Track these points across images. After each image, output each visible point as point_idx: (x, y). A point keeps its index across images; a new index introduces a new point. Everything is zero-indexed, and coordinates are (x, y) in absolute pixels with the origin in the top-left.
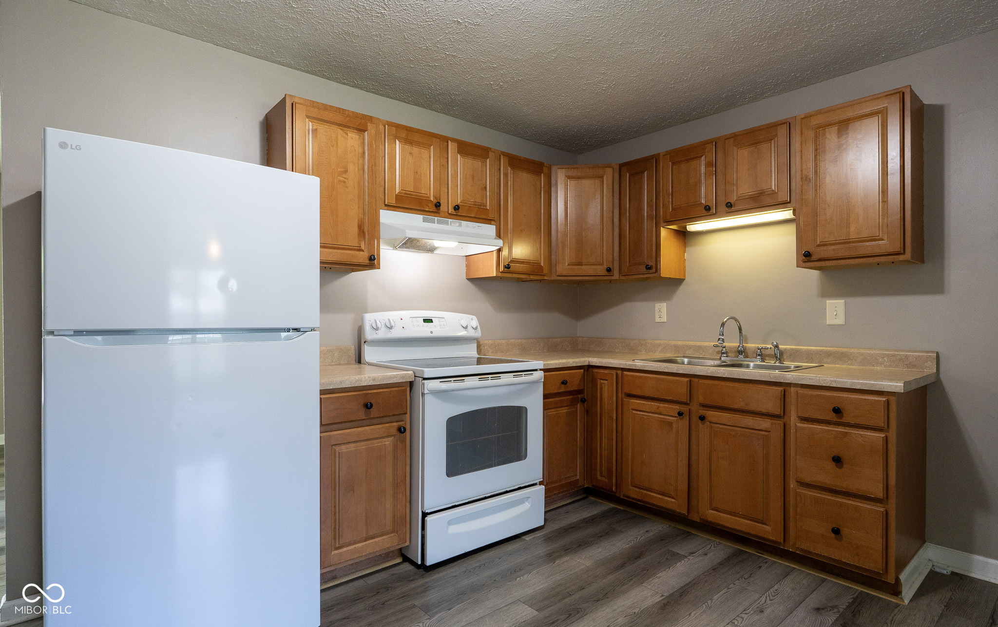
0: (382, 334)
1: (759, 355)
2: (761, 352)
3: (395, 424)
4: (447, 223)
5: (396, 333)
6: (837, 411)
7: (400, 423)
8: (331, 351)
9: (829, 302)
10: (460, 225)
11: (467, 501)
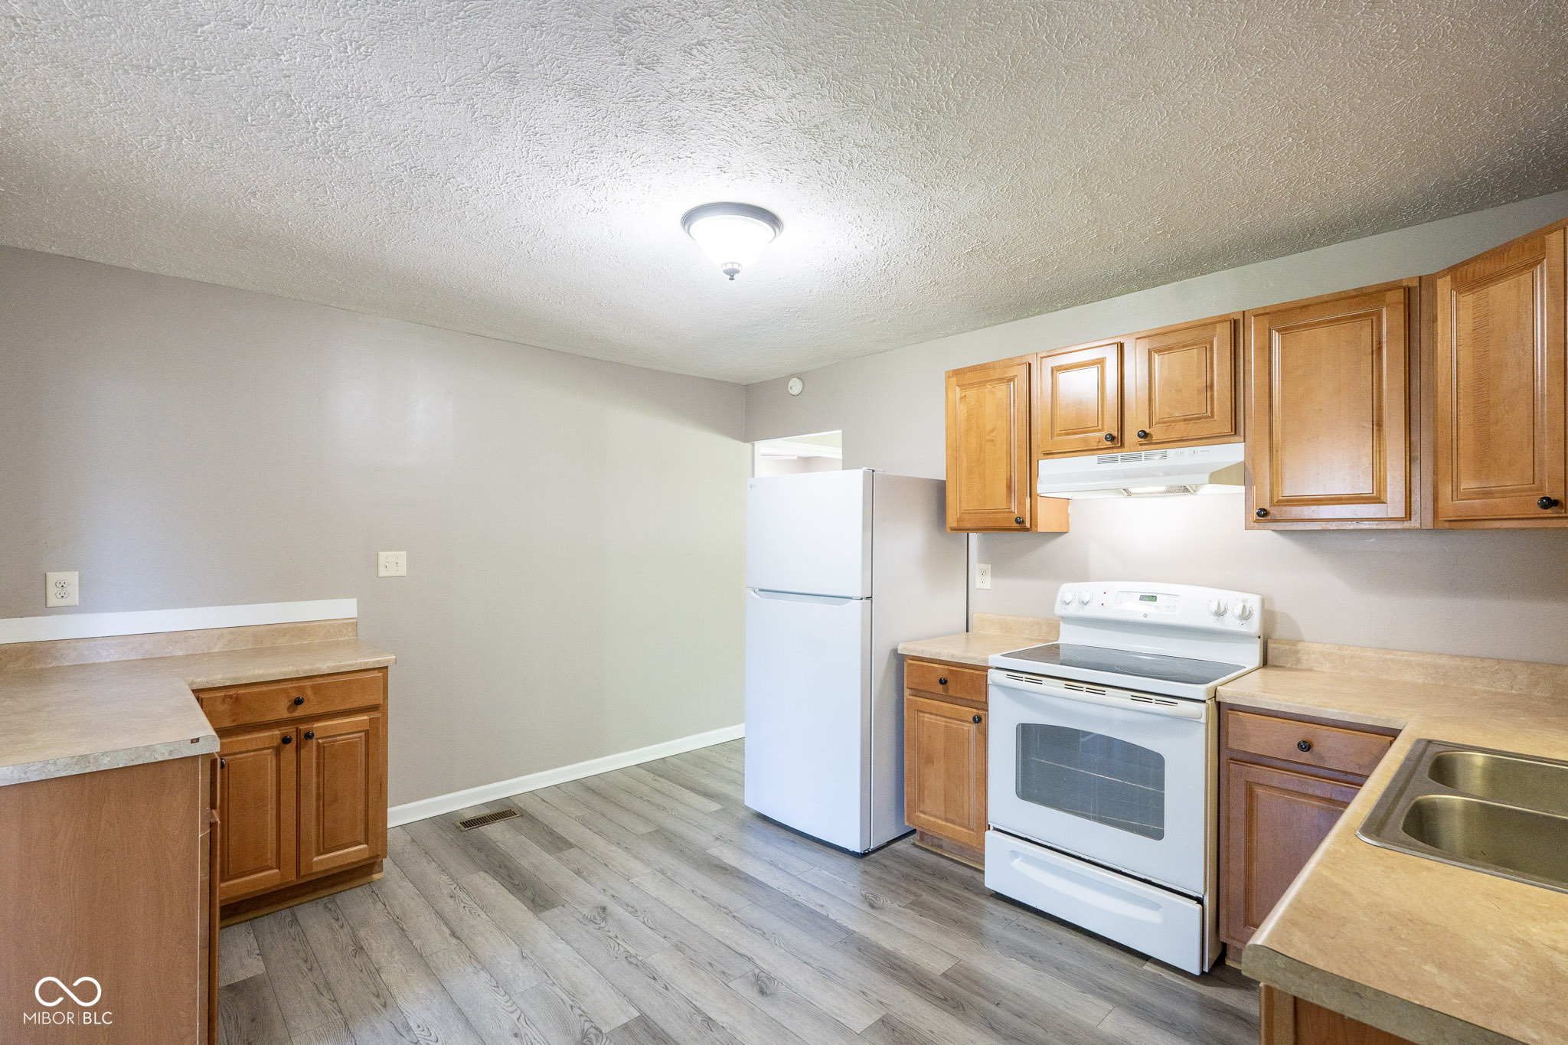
0: (1072, 611)
3: (975, 711)
4: (1138, 458)
5: (1089, 612)
7: (981, 712)
8: (1038, 623)
10: (1165, 457)
11: (1049, 845)
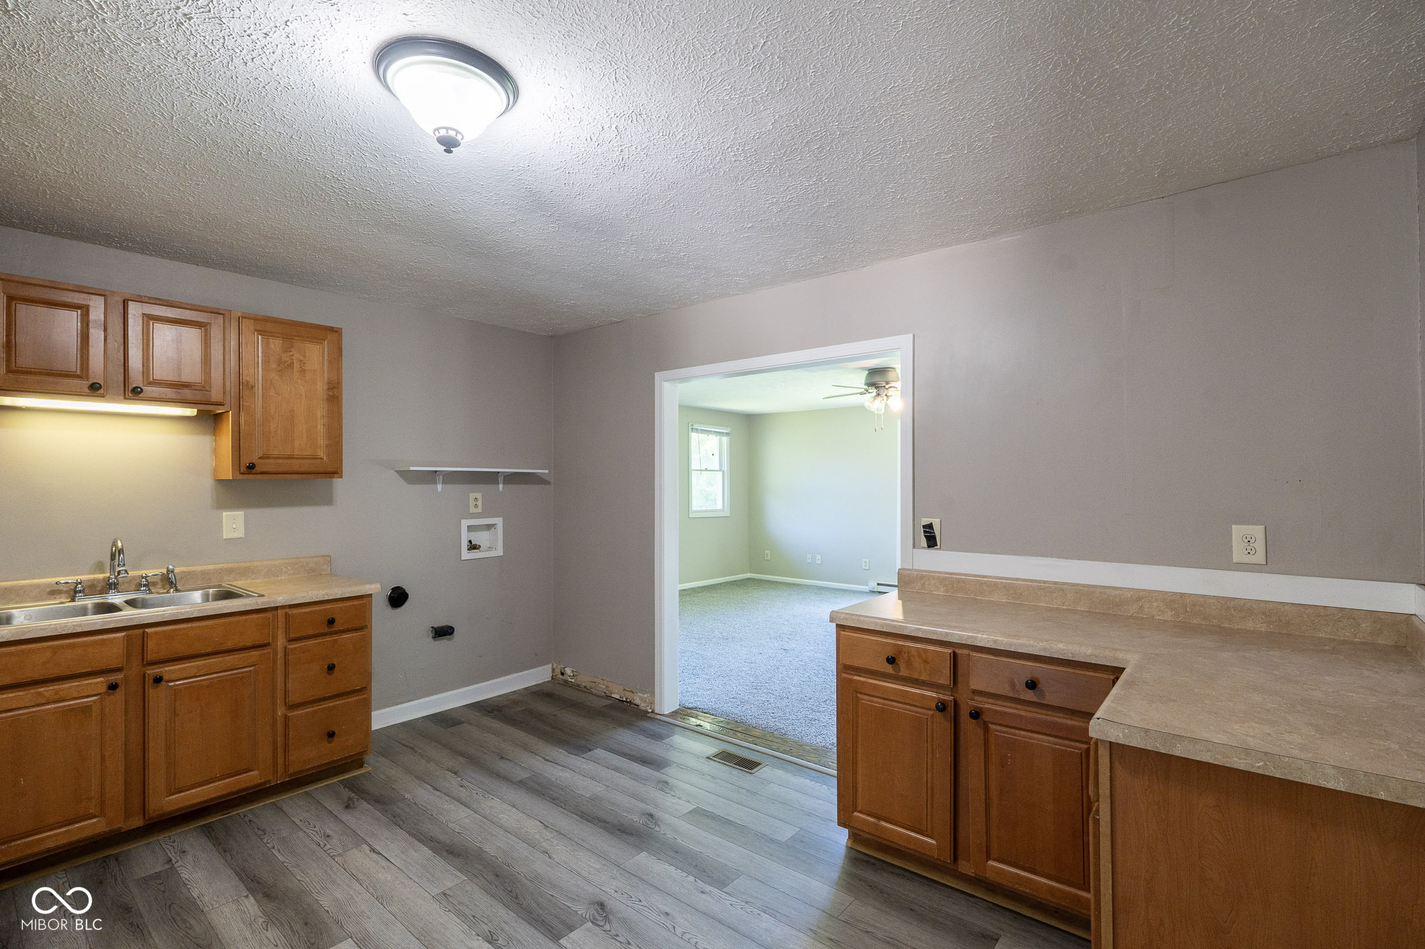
1: (145, 585)
2: (147, 581)
6: (331, 622)
9: (226, 514)
